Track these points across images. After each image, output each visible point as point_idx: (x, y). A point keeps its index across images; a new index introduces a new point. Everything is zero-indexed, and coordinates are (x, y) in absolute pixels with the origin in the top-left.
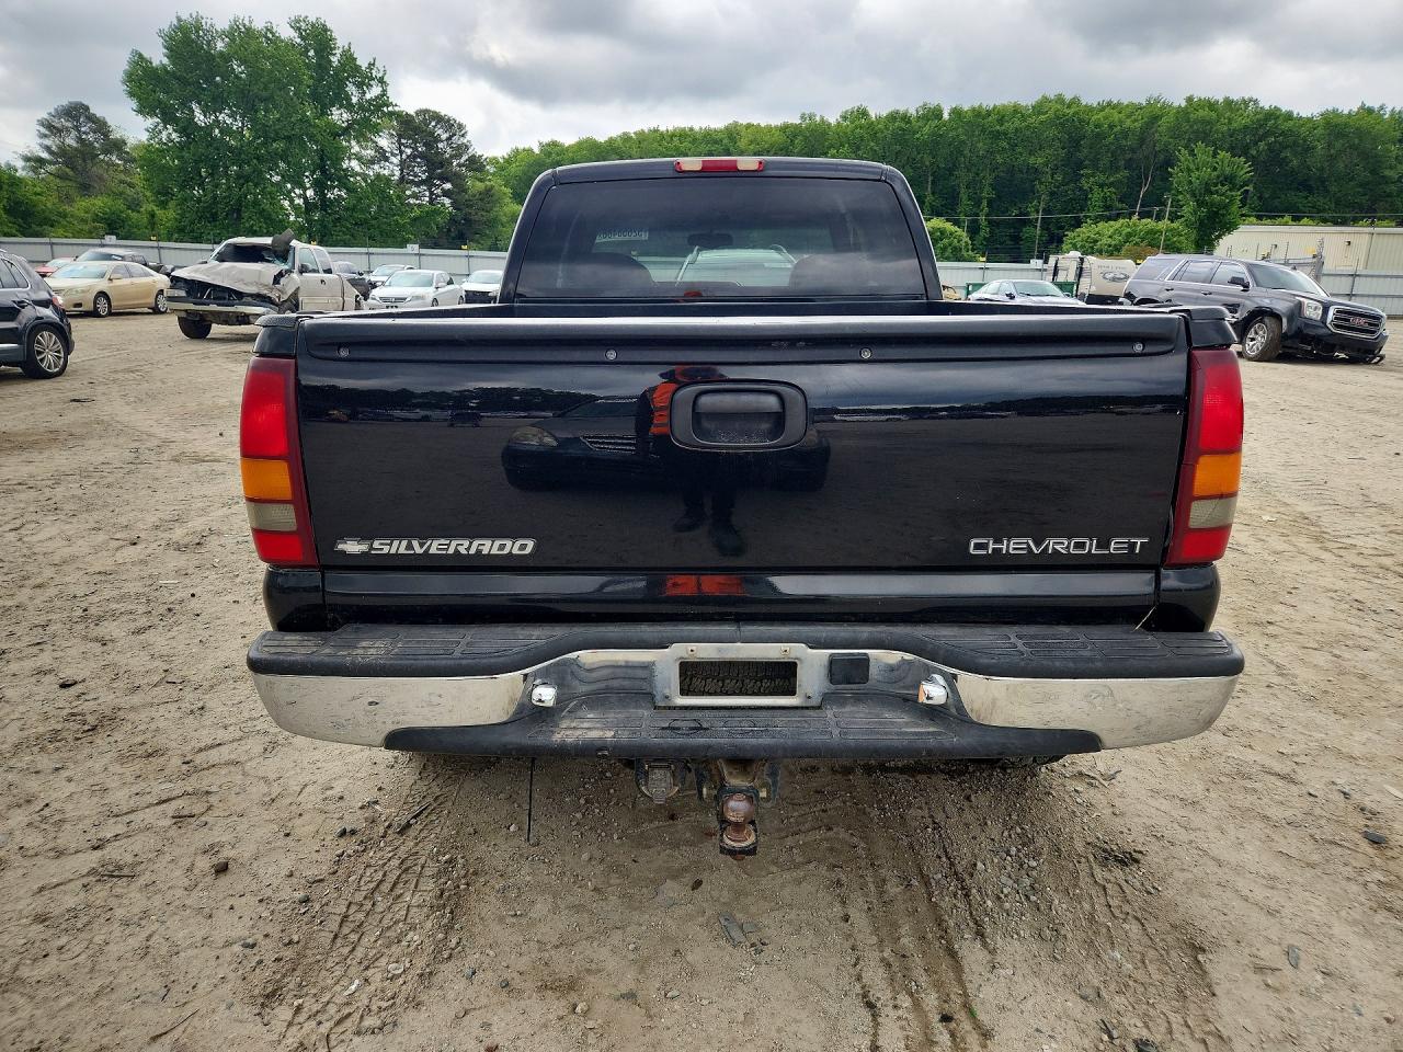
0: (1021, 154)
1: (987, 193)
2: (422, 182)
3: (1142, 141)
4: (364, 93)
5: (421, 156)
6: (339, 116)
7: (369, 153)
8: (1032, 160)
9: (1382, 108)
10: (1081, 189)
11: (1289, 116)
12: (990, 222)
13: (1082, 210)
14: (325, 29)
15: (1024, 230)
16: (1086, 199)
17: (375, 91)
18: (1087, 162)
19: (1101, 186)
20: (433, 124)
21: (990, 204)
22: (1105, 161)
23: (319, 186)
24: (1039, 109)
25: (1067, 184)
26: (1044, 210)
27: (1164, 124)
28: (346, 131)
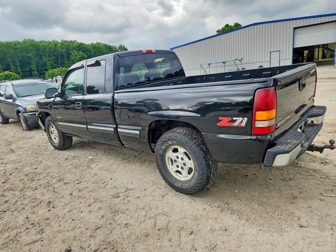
0: (24, 53)
1: (18, 64)
3: (55, 50)
8: (28, 55)
9: (100, 43)
10: (44, 61)
11: (84, 44)
12: (22, 71)
13: (46, 67)
15: (32, 72)
16: (46, 64)
18: (43, 55)
19: (49, 60)
21: (20, 66)
22: (47, 54)
24: (25, 42)
25: (39, 60)
26: (36, 67)
27: (59, 46)
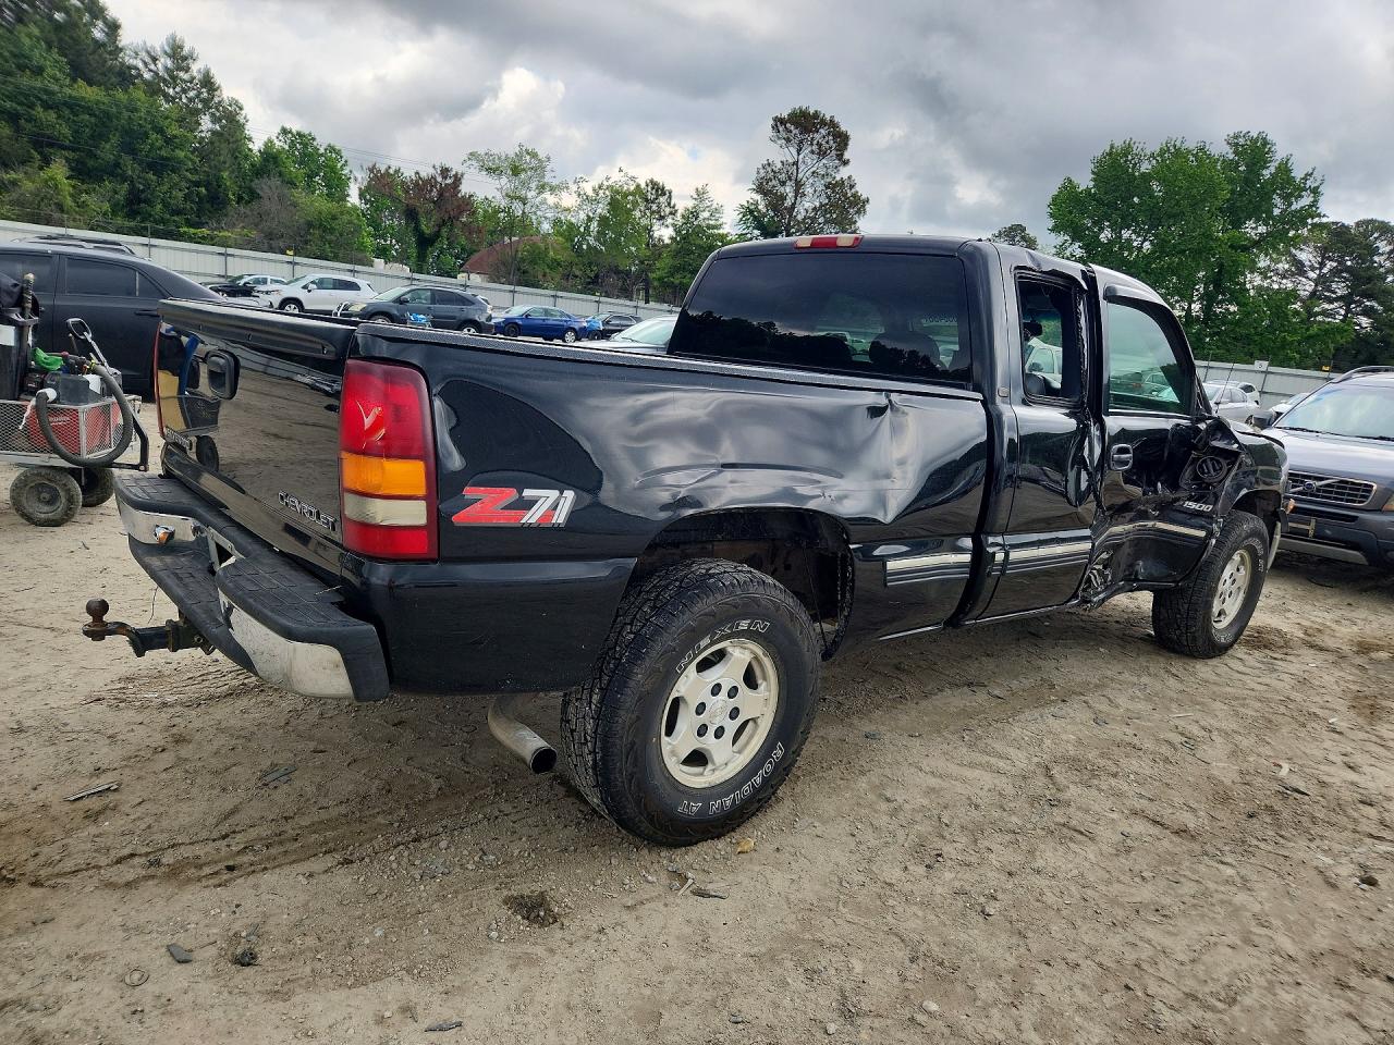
2: (1338, 299)
4: (1290, 204)
5: (1348, 270)
6: (1253, 229)
7: (1283, 266)
14: (1265, 143)
17: (1306, 201)
20: (1376, 235)
23: (1209, 300)
28: (1256, 244)
